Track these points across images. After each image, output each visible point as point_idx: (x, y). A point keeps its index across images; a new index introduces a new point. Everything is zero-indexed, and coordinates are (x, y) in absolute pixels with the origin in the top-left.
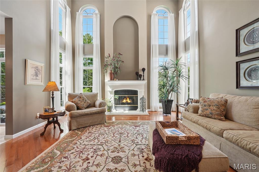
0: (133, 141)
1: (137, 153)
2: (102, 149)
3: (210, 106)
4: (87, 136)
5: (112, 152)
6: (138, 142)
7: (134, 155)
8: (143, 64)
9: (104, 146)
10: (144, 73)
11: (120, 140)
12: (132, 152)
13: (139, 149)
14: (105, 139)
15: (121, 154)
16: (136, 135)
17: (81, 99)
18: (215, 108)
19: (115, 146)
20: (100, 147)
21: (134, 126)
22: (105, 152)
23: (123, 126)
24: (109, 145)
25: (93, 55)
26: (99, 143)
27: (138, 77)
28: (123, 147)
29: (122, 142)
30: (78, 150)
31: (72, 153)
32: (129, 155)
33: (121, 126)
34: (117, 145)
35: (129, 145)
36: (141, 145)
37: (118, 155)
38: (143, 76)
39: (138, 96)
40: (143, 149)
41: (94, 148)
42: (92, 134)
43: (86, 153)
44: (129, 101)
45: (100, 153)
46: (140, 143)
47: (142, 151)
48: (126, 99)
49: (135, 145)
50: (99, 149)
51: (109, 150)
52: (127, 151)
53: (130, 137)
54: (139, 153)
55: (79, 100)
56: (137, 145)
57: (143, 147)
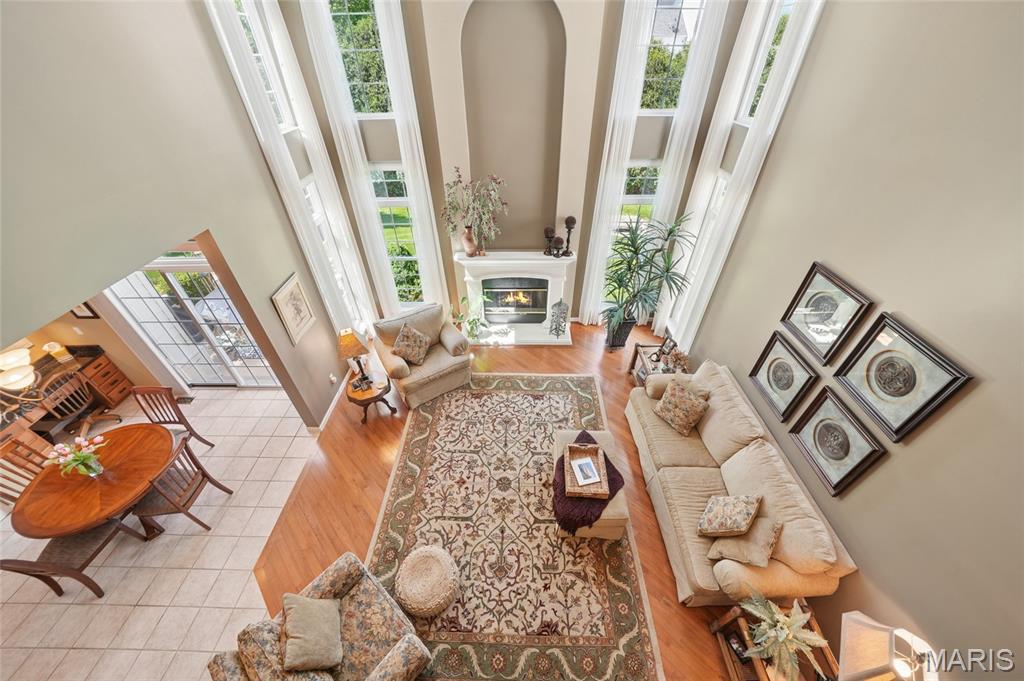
0: (528, 443)
1: (532, 472)
2: (479, 463)
3: (676, 407)
4: (446, 429)
5: (496, 469)
6: (535, 448)
7: (527, 476)
8: (569, 202)
9: (481, 453)
10: (569, 232)
11: (506, 441)
12: (525, 470)
13: (536, 462)
14: (479, 438)
15: (509, 474)
16: (535, 426)
17: (411, 343)
18: (681, 415)
19: (498, 456)
20: (475, 457)
21: (532, 395)
22: (485, 469)
23: (510, 397)
24: (489, 452)
25: (401, 162)
26: (472, 448)
27: (552, 245)
28: (512, 459)
29: (510, 445)
30: (443, 463)
31: (437, 469)
32: (521, 476)
33: (505, 397)
34: (502, 452)
35: (522, 453)
36: (540, 454)
37: (504, 475)
38: (568, 241)
39: (546, 293)
40: (542, 464)
41: (467, 459)
42: (454, 422)
43: (458, 470)
44: (524, 300)
45: (478, 470)
46: (539, 450)
47: (539, 468)
48: (516, 294)
49: (530, 454)
50: (475, 461)
51: (490, 464)
52: (518, 468)
53: (524, 434)
54: (535, 471)
55: (408, 346)
56: (533, 454)
57: (543, 461)
